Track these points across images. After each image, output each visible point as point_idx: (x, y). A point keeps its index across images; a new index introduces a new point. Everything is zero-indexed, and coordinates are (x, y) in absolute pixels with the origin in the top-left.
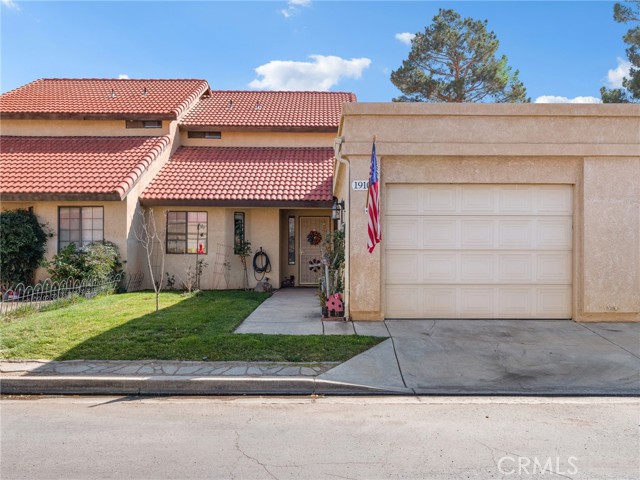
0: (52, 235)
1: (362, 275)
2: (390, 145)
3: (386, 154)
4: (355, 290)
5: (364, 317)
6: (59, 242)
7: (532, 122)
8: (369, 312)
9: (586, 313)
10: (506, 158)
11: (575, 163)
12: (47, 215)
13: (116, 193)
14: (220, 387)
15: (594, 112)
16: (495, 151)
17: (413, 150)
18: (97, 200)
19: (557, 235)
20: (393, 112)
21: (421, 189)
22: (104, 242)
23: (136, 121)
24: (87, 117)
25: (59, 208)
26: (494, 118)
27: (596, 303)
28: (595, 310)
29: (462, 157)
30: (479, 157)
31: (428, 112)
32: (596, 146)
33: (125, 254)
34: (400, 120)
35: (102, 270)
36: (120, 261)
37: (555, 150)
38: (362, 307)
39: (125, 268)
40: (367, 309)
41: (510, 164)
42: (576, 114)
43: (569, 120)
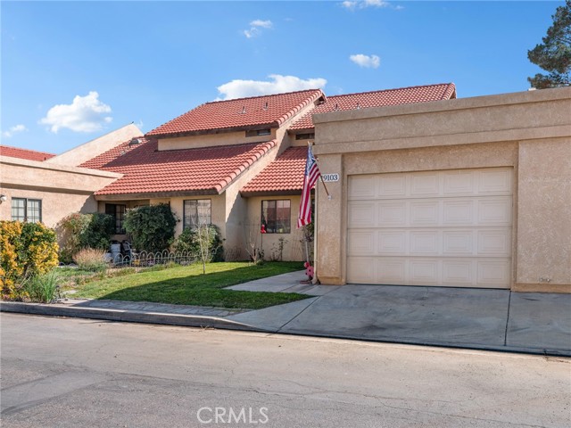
0: (179, 221)
1: (326, 249)
2: (347, 144)
3: (346, 151)
4: (320, 260)
5: (329, 281)
6: (184, 225)
7: (470, 114)
8: (332, 278)
9: (519, 284)
10: (446, 148)
11: (512, 147)
12: (177, 206)
13: (214, 189)
14: (162, 320)
15: (528, 99)
16: (434, 142)
17: (366, 147)
18: (203, 194)
19: (498, 213)
20: (350, 118)
21: (377, 178)
22: (210, 225)
23: (251, 131)
24: (218, 132)
25: (184, 201)
26: (434, 114)
27: (529, 274)
28: (528, 281)
29: (407, 150)
30: (421, 148)
31: (377, 115)
32: (530, 130)
33: (224, 234)
34: (356, 124)
35: (205, 245)
36: (221, 239)
37: (490, 138)
38: (326, 274)
39: (225, 244)
40: (330, 276)
41: (450, 152)
42: (510, 102)
43: (504, 108)
